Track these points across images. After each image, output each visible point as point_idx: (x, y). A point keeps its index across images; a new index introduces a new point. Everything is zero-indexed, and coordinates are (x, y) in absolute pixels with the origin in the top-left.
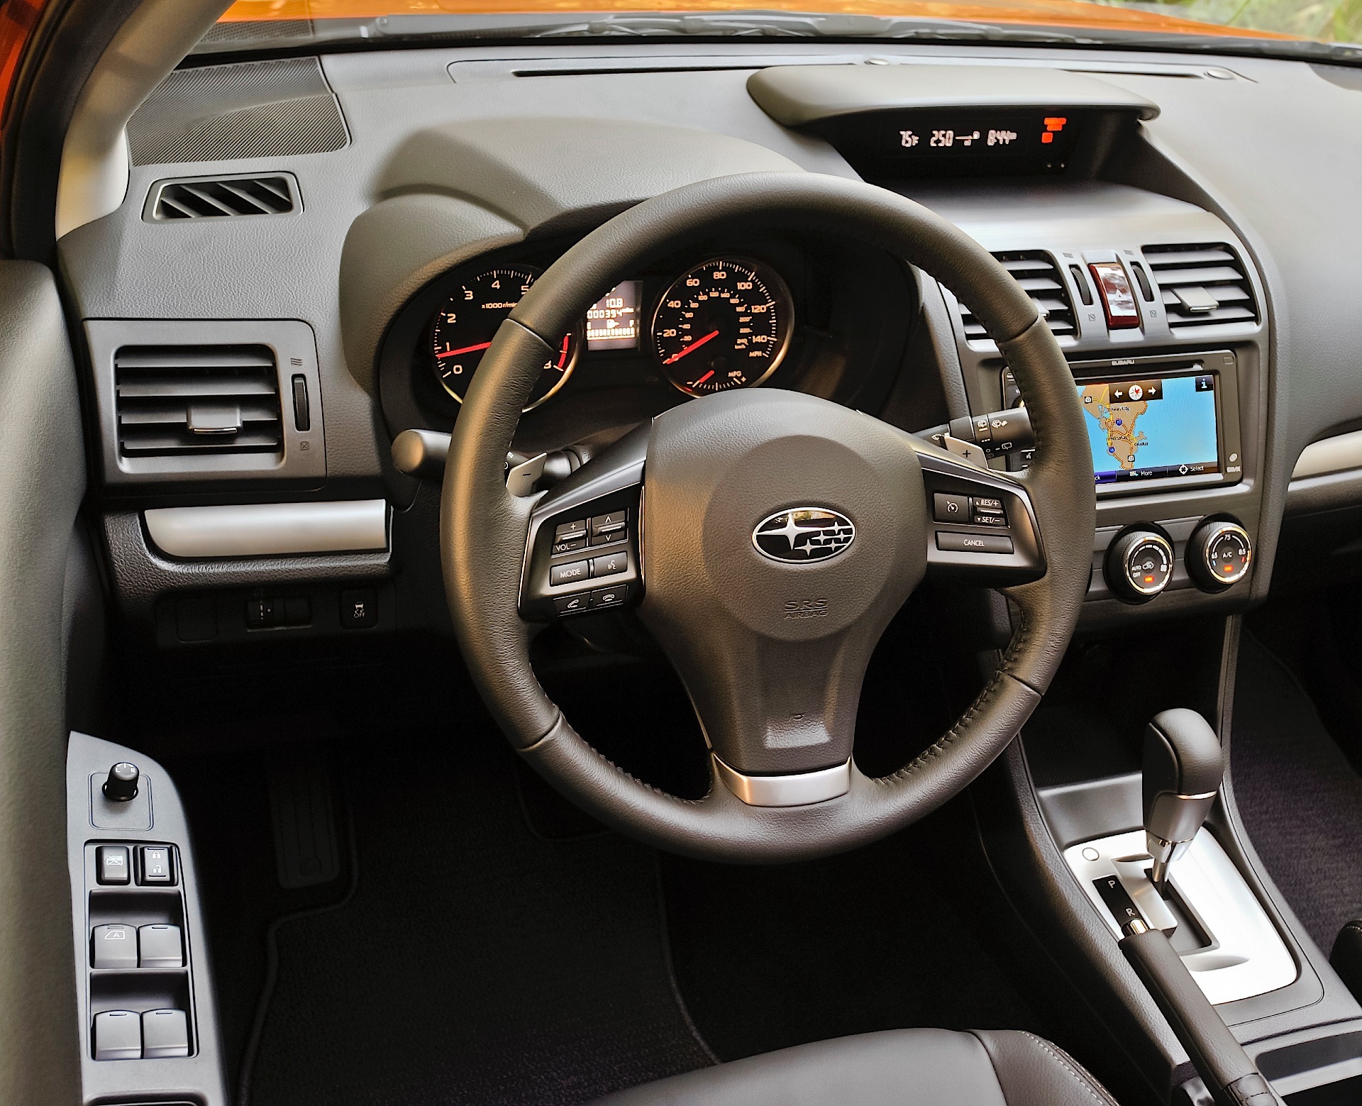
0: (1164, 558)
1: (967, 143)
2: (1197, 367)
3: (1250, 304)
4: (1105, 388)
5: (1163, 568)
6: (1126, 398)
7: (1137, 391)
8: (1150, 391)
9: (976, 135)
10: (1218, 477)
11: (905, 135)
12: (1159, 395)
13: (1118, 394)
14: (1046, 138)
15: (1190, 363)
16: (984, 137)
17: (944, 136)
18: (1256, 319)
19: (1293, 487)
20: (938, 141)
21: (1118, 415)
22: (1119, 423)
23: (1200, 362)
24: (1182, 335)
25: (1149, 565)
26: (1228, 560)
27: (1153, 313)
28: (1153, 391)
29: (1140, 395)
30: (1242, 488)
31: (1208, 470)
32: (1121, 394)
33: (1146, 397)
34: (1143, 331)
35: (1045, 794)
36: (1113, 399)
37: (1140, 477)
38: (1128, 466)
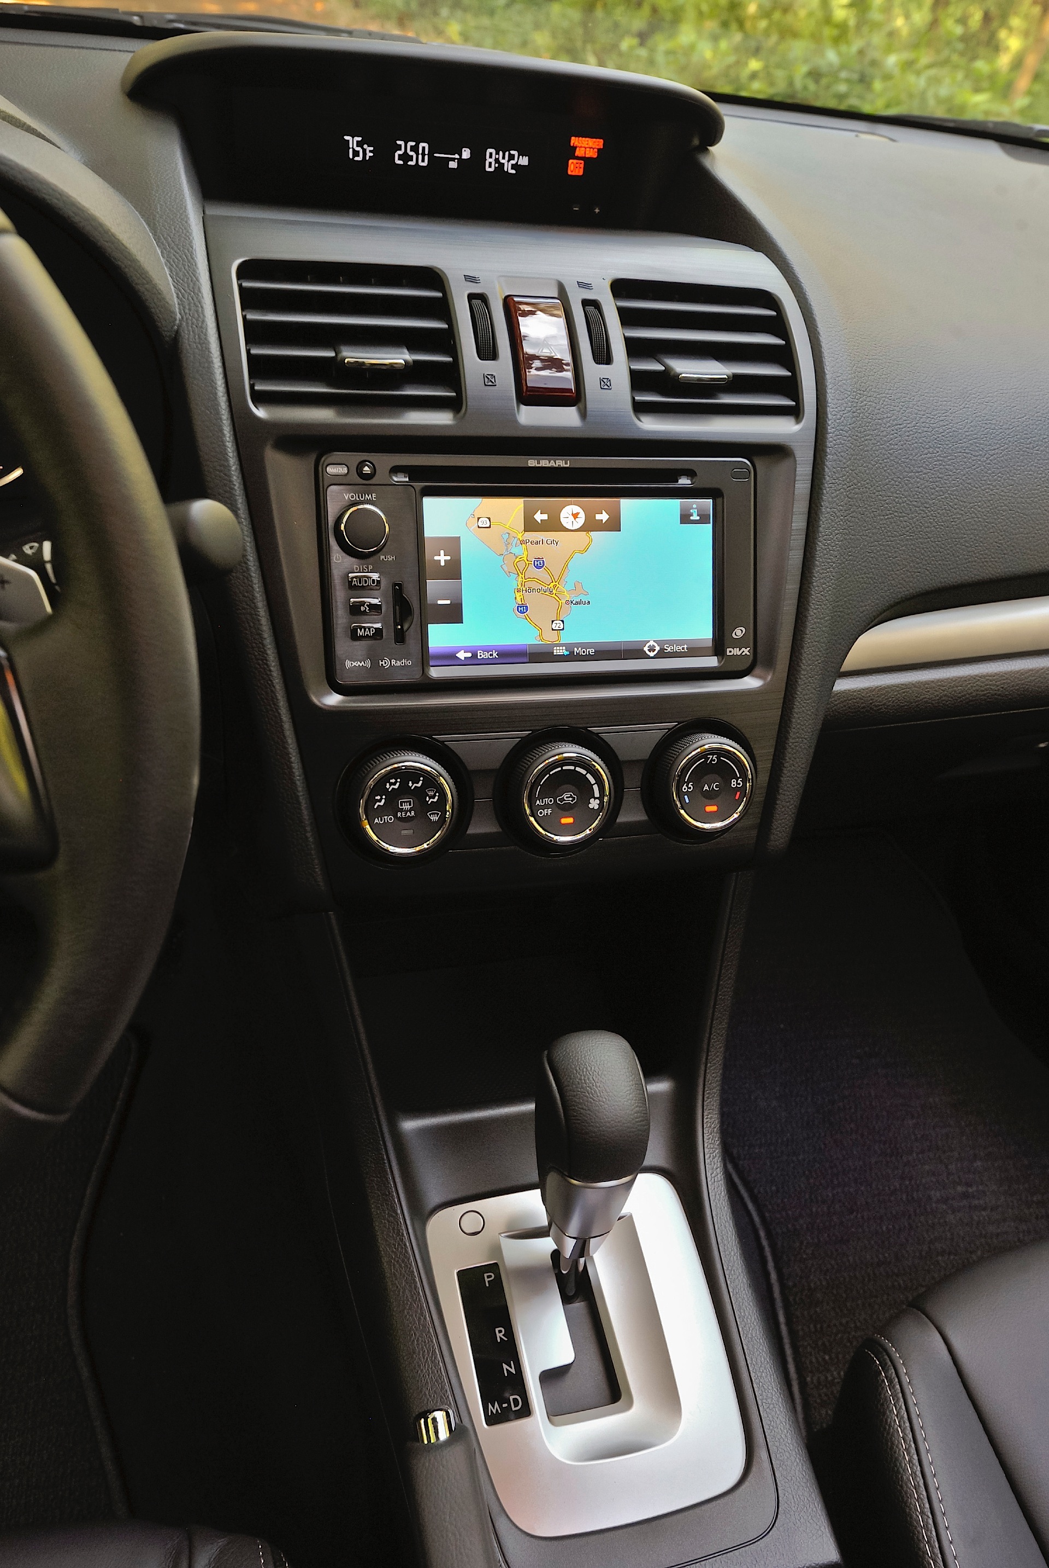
0: (596, 788)
1: (453, 165)
2: (684, 481)
3: (790, 387)
4: (517, 504)
5: (594, 804)
6: (554, 525)
7: (575, 516)
8: (598, 517)
9: (466, 154)
10: (712, 662)
11: (353, 141)
12: (614, 525)
13: (539, 517)
14: (575, 168)
15: (674, 474)
16: (478, 157)
17: (415, 149)
18: (795, 412)
19: (842, 685)
20: (405, 157)
21: (537, 551)
22: (539, 564)
23: (690, 473)
24: (652, 426)
25: (567, 797)
26: (709, 795)
27: (605, 384)
28: (604, 517)
29: (581, 521)
30: (750, 683)
31: (694, 651)
32: (545, 517)
33: (591, 526)
34: (583, 414)
36: (530, 525)
37: (571, 657)
38: (550, 637)
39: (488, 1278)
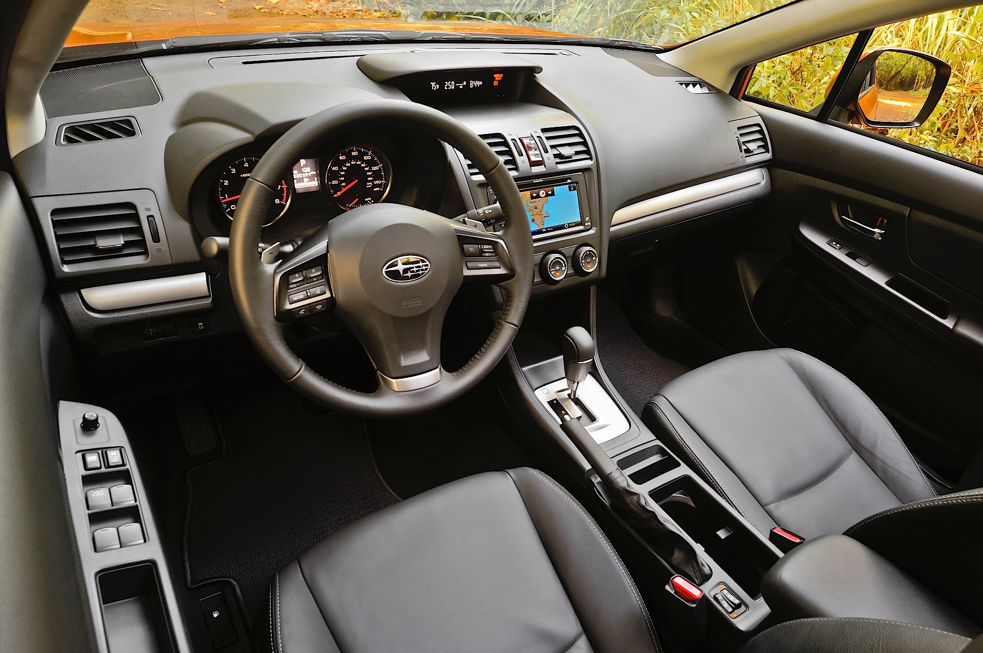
0: (563, 264)
1: (461, 87)
2: (569, 181)
3: (588, 152)
4: (529, 192)
5: (563, 269)
6: (538, 196)
7: (543, 193)
8: (549, 193)
9: (465, 83)
10: (581, 228)
11: (433, 84)
12: (553, 194)
13: (534, 195)
14: (496, 83)
15: (566, 180)
16: (468, 84)
17: (451, 84)
18: (591, 158)
19: (612, 229)
20: (448, 87)
21: (535, 204)
22: (536, 208)
23: (570, 179)
24: (562, 167)
25: (558, 268)
26: (589, 262)
27: (549, 158)
28: (550, 193)
29: (545, 195)
30: (592, 232)
31: (577, 224)
32: (536, 195)
33: (547, 195)
34: (545, 166)
35: (525, 369)
36: (532, 198)
37: (547, 231)
38: (541, 227)
39: (555, 402)
